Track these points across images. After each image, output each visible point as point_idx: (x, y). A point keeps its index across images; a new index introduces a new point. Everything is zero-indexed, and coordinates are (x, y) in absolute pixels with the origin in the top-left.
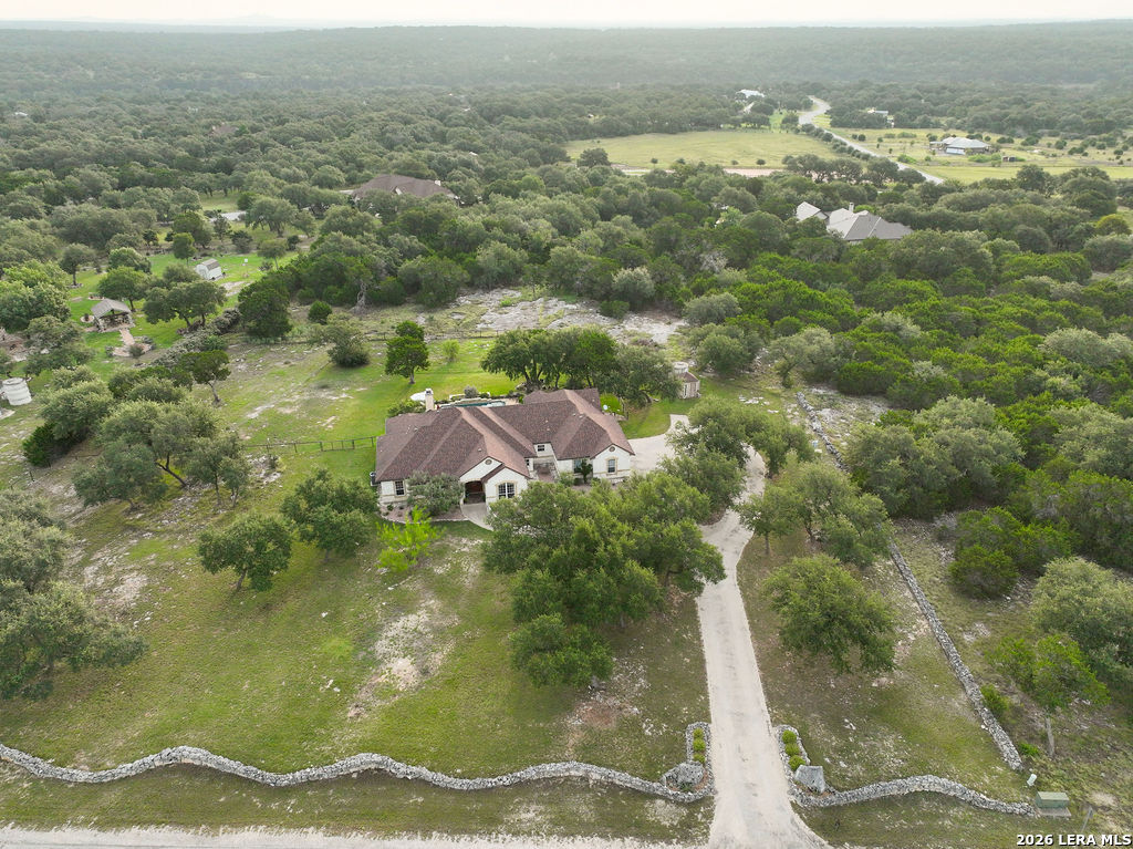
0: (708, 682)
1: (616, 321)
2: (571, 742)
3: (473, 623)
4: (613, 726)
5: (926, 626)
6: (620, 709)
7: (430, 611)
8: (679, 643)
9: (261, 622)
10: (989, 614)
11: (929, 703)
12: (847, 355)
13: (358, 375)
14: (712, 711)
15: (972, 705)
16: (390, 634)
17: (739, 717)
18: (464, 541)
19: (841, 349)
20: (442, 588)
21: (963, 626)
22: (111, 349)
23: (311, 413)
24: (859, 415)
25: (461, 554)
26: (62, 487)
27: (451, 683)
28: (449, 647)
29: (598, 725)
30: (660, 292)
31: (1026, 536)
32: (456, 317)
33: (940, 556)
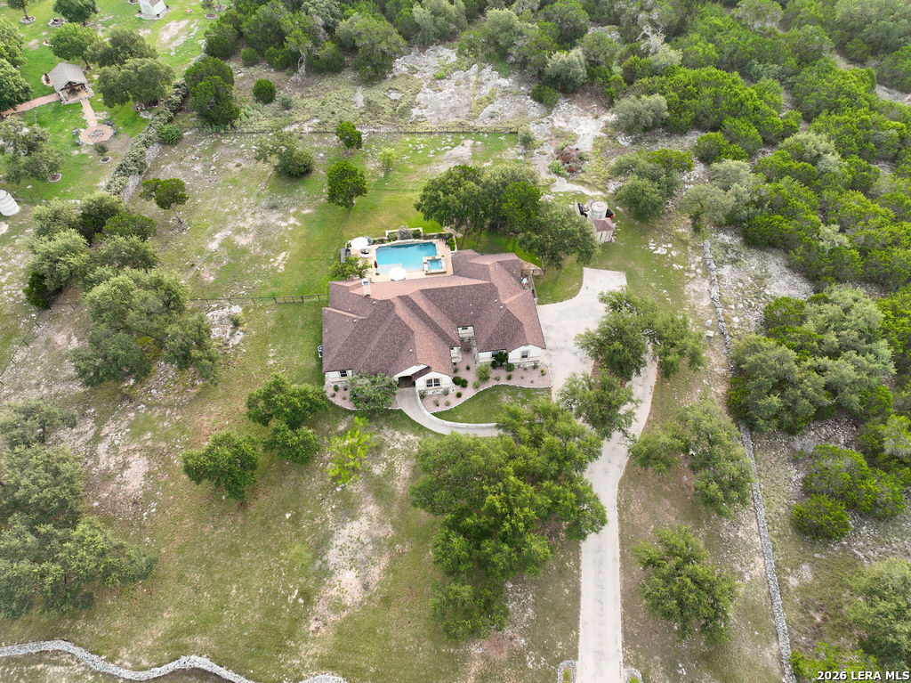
0: (581, 617)
1: (544, 110)
2: (473, 670)
3: (404, 536)
4: (505, 656)
5: (762, 566)
6: (511, 639)
7: (371, 519)
8: (562, 572)
9: (240, 520)
10: (816, 555)
11: (747, 651)
12: (759, 204)
13: (302, 191)
14: (580, 647)
15: (780, 656)
16: (339, 542)
17: (600, 654)
18: (397, 434)
19: (756, 198)
20: (380, 490)
21: (792, 569)
22: (78, 134)
23: (265, 245)
24: (757, 277)
25: (394, 452)
26: (65, 337)
27: (386, 601)
28: (384, 561)
29: (494, 654)
30: (592, 76)
31: (869, 491)
32: (394, 96)
33: (790, 480)
